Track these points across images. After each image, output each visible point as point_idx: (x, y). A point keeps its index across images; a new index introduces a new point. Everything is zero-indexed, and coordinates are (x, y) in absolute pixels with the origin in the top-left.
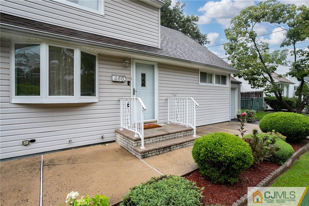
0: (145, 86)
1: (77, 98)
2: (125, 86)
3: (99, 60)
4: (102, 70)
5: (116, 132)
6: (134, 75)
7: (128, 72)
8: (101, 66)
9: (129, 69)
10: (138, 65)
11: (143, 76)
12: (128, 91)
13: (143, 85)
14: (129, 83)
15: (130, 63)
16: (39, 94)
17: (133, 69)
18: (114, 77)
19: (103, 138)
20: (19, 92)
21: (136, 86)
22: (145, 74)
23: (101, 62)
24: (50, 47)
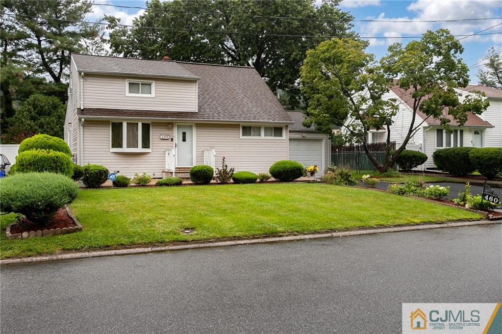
0: (185, 141)
1: (140, 149)
2: (170, 142)
3: (152, 126)
4: (153, 132)
5: (163, 172)
6: (176, 134)
7: (172, 132)
8: (153, 129)
9: (172, 130)
10: (179, 127)
11: (184, 134)
12: (172, 145)
13: (184, 140)
14: (172, 139)
15: (173, 126)
16: (122, 147)
17: (175, 130)
18: (161, 136)
19: (154, 175)
20: (113, 146)
21: (178, 141)
22: (185, 133)
23: (153, 127)
24: (127, 123)
